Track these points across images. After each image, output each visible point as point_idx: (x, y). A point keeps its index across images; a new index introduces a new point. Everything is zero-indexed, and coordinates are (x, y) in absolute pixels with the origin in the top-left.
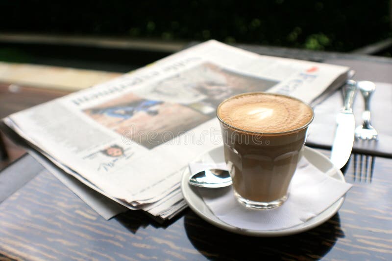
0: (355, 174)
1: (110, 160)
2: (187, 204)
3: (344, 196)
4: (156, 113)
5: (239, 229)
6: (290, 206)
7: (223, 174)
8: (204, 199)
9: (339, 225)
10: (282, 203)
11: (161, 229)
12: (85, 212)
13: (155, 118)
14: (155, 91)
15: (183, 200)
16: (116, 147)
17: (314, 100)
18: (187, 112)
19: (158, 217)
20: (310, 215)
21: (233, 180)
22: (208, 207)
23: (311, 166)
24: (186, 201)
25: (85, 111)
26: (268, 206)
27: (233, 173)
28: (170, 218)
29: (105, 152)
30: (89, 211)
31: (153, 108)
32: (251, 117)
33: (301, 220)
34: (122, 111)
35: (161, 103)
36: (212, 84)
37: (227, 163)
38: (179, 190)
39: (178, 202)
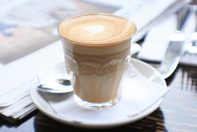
0: (182, 83)
2: (36, 106)
3: (164, 96)
4: (10, 35)
7: (66, 83)
9: (163, 122)
10: (114, 104)
13: (10, 39)
15: (32, 104)
18: (39, 34)
19: (11, 117)
21: (74, 87)
22: (52, 108)
23: (140, 76)
26: (102, 107)
28: (20, 119)
31: (8, 31)
33: (128, 116)
35: (15, 26)
38: (29, 97)
39: (28, 106)
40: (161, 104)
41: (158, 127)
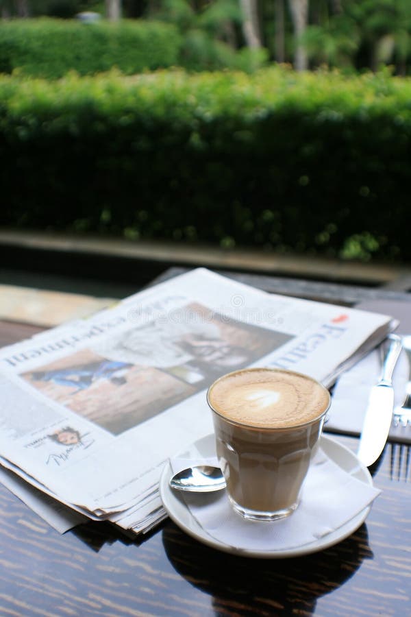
0: (391, 472)
1: (62, 449)
2: (167, 513)
3: (371, 504)
4: (122, 381)
5: (234, 549)
6: (301, 517)
7: (215, 473)
8: (189, 507)
9: (366, 544)
10: (292, 512)
11: (132, 547)
12: (33, 523)
14: (121, 347)
15: (162, 507)
16: (69, 430)
17: (341, 365)
18: (166, 381)
19: (130, 531)
20: (327, 529)
21: (227, 482)
22: (194, 518)
23: (330, 462)
24: (166, 510)
25: (23, 375)
26: (273, 517)
27: (226, 473)
28: (144, 533)
29: (55, 437)
30: (36, 521)
31: (119, 374)
32: (252, 404)
33: (314, 536)
34: (76, 377)
35: (129, 366)
36: (201, 338)
37: (219, 459)
38: (157, 494)
39: (156, 511)
40: (367, 517)
41: (361, 553)
